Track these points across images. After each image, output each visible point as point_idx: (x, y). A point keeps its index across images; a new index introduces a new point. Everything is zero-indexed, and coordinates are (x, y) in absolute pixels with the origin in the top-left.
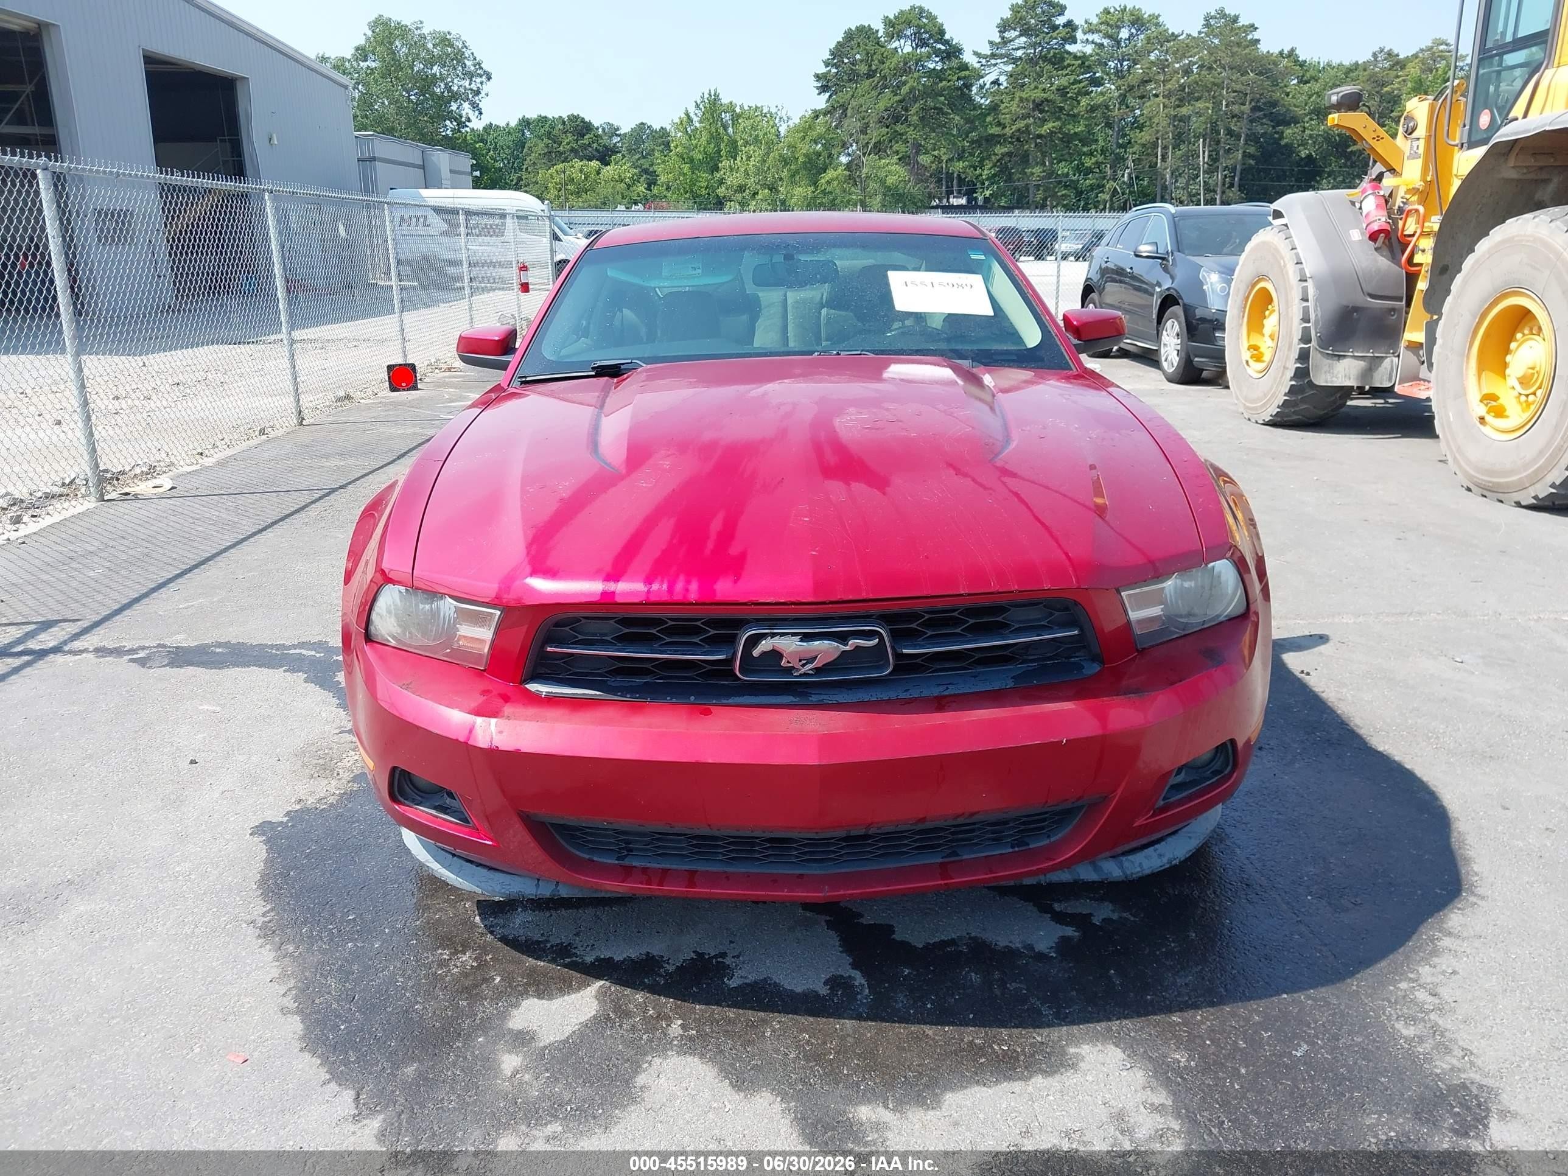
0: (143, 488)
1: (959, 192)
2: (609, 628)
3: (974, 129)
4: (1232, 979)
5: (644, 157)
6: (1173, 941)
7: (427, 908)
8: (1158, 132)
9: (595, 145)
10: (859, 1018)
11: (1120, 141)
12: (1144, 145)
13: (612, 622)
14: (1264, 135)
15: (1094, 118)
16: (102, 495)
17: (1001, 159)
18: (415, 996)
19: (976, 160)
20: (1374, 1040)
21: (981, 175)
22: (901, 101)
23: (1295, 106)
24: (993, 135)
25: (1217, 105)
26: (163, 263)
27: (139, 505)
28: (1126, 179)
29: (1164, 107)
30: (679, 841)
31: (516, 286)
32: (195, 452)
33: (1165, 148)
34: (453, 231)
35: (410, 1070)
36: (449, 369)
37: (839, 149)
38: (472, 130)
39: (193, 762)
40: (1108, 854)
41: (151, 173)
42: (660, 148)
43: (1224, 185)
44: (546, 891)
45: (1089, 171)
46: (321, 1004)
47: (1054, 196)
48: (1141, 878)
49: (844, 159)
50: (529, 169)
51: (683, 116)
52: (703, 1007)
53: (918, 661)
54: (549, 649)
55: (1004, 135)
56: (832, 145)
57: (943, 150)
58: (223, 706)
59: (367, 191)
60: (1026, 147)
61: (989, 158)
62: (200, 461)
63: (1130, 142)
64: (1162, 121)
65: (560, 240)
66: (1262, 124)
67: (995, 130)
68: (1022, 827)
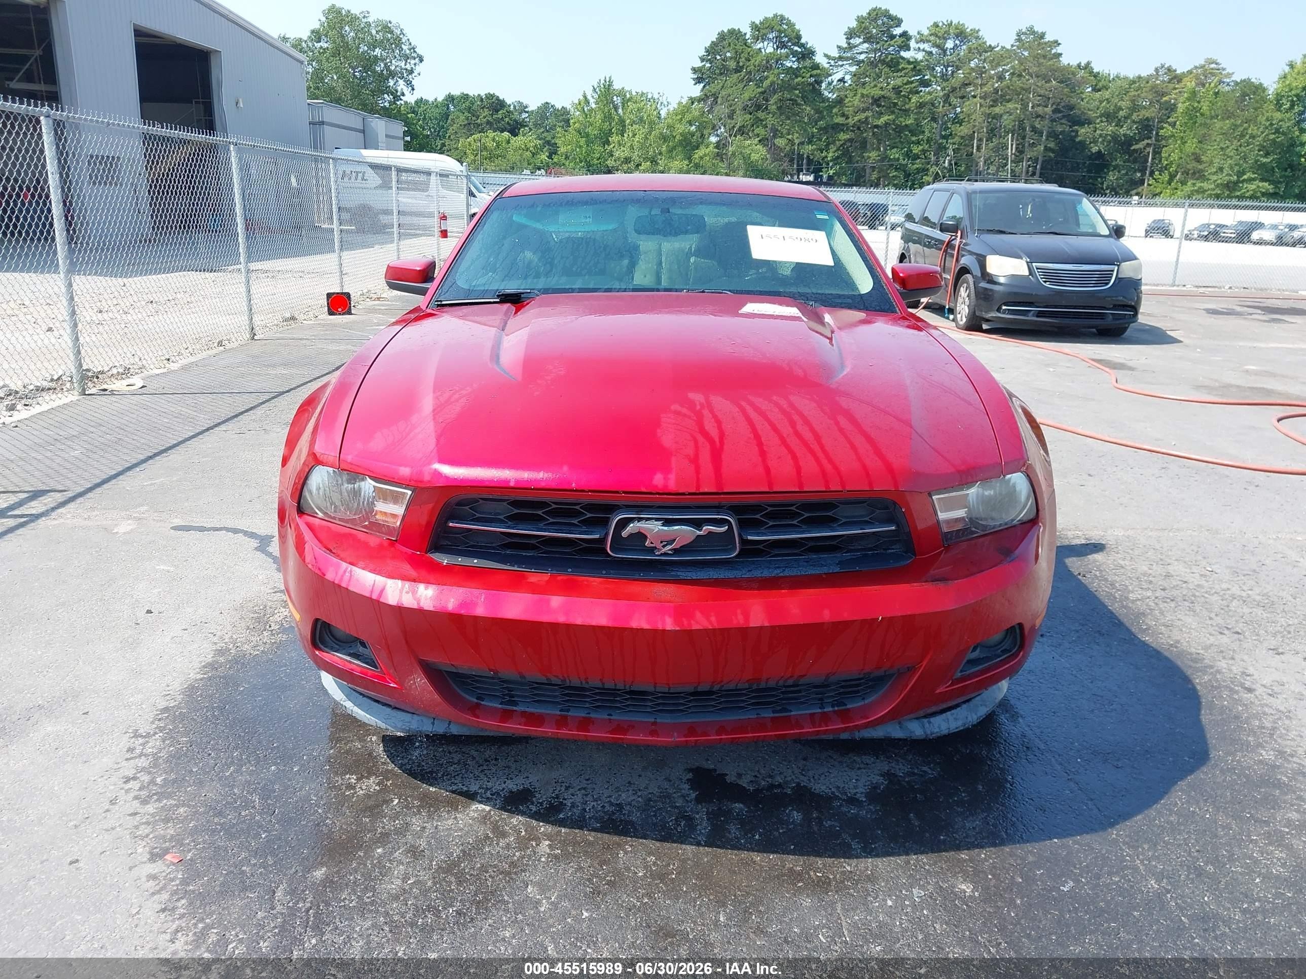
0: (119, 385)
1: (808, 170)
2: (504, 509)
3: (822, 118)
4: (1012, 825)
5: (548, 131)
6: (964, 792)
7: (338, 740)
8: (975, 126)
9: (507, 120)
10: (698, 844)
11: (943, 133)
12: (962, 137)
13: (505, 504)
14: (1062, 133)
15: (922, 113)
16: (84, 390)
17: (844, 144)
18: (325, 812)
19: (823, 144)
20: (1130, 880)
21: (826, 157)
22: (763, 93)
23: (1089, 110)
24: (837, 124)
25: (1025, 107)
26: (143, 199)
27: (114, 399)
28: (946, 164)
29: (981, 106)
30: (555, 691)
31: (437, 233)
32: (163, 358)
33: (980, 140)
34: (386, 186)
35: (319, 874)
36: (379, 299)
37: (709, 131)
38: (406, 103)
39: (149, 612)
40: (912, 716)
41: (136, 124)
42: (561, 124)
43: (1027, 172)
44: (440, 728)
45: (917, 156)
46: (246, 816)
47: (886, 176)
48: (939, 738)
49: (713, 139)
50: (452, 137)
51: (582, 98)
52: (568, 830)
53: (760, 547)
54: (451, 524)
55: (847, 124)
56: (705, 127)
57: (796, 135)
58: (177, 567)
59: (315, 148)
60: (865, 135)
61: (834, 143)
62: (167, 365)
63: (951, 134)
64: (978, 118)
65: (474, 196)
66: (1062, 124)
67: (839, 120)
68: (842, 690)
